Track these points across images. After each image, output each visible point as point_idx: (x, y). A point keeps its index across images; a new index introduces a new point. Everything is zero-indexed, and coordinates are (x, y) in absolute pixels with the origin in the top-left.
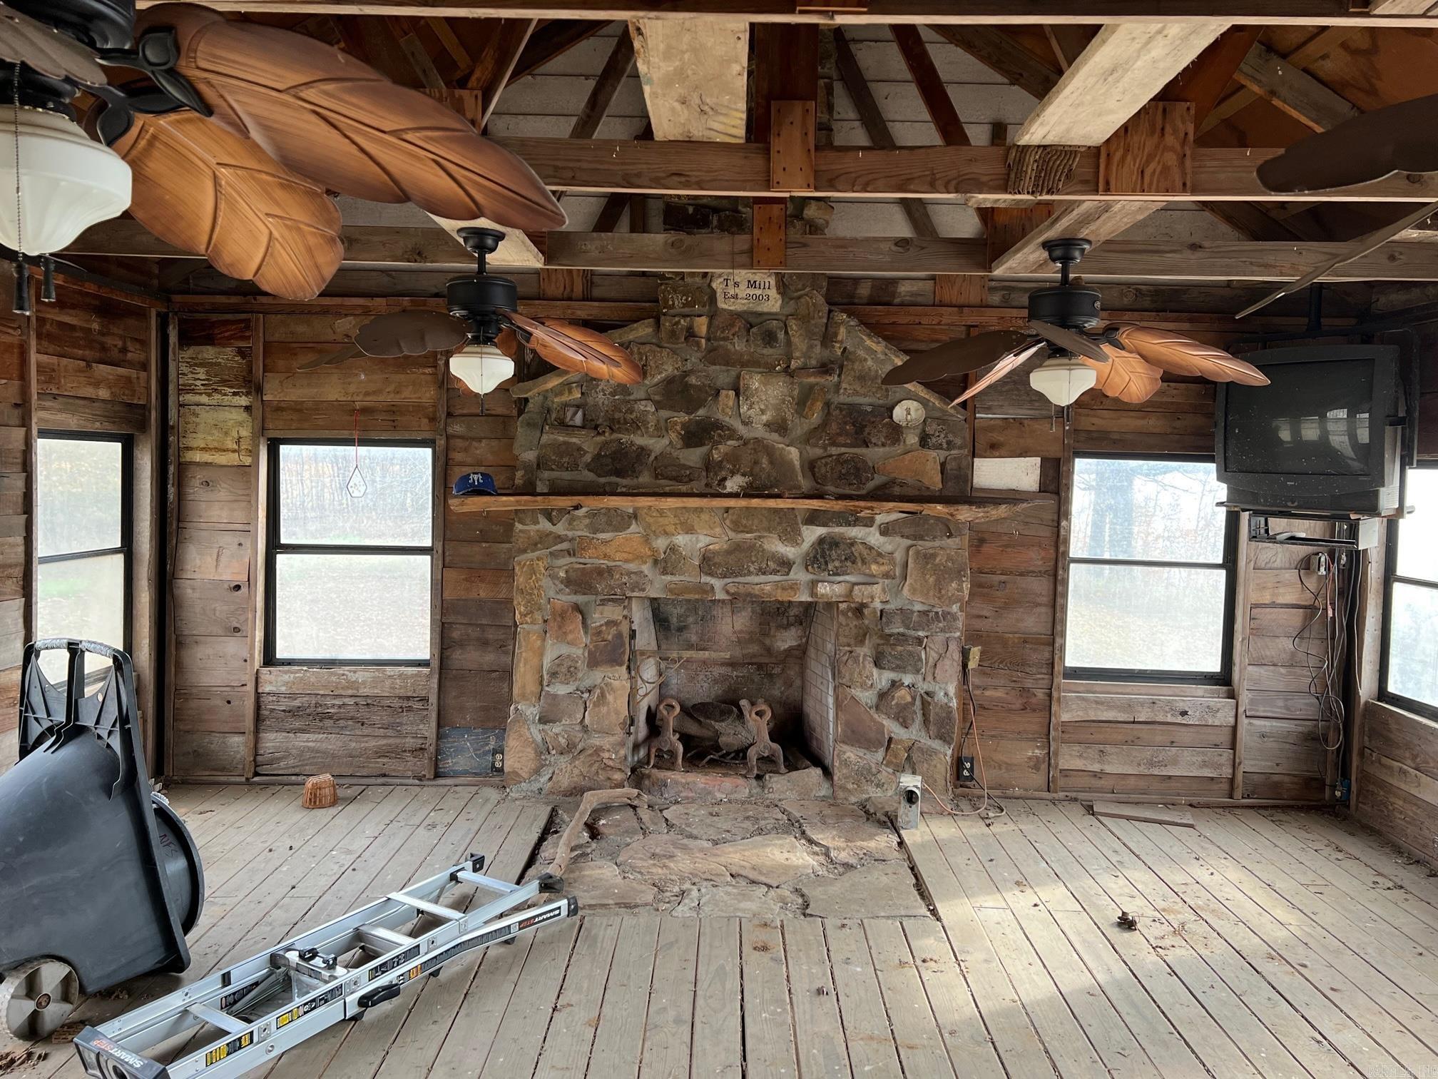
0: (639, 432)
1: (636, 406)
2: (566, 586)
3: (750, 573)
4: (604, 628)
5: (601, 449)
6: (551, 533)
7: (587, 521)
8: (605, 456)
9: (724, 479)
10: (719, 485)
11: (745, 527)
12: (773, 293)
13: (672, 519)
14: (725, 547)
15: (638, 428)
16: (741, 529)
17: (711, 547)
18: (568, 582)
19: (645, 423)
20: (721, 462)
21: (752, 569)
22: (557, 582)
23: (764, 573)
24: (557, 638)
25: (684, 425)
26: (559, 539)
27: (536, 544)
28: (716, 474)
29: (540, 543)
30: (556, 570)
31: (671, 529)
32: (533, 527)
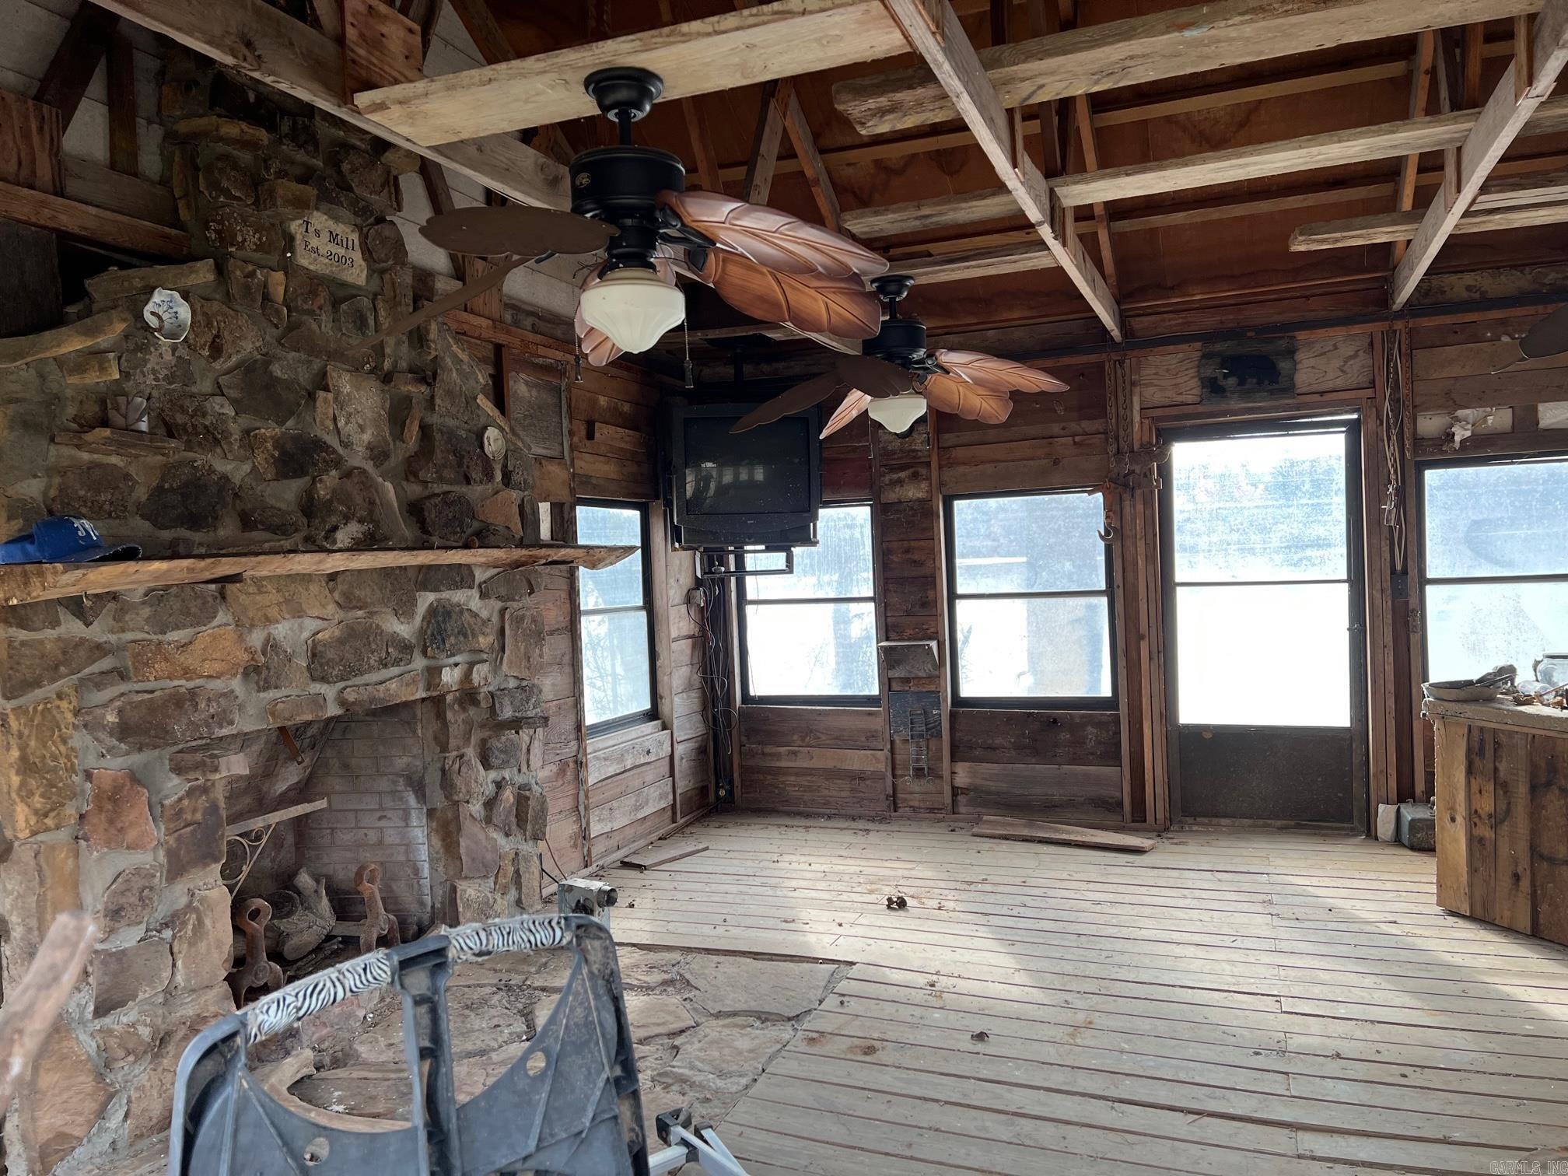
0: (219, 450)
1: (207, 405)
2: (120, 740)
3: (371, 669)
4: (186, 802)
5: (163, 479)
6: (82, 641)
7: (146, 612)
8: (172, 490)
9: (335, 529)
10: (326, 538)
11: (360, 600)
12: (357, 256)
13: (274, 597)
14: (337, 633)
15: (217, 442)
16: (354, 603)
17: (320, 636)
18: (124, 731)
19: (227, 435)
20: (330, 501)
21: (372, 662)
22: (102, 735)
23: (385, 666)
24: (108, 843)
25: (278, 443)
26: (100, 650)
27: (56, 668)
28: (324, 521)
29: (62, 663)
30: (99, 711)
31: (273, 612)
32: (50, 633)
